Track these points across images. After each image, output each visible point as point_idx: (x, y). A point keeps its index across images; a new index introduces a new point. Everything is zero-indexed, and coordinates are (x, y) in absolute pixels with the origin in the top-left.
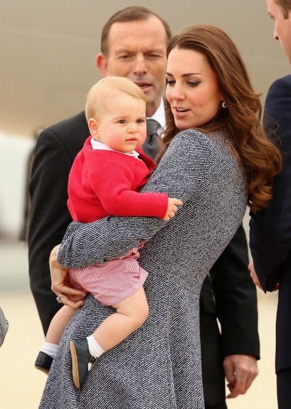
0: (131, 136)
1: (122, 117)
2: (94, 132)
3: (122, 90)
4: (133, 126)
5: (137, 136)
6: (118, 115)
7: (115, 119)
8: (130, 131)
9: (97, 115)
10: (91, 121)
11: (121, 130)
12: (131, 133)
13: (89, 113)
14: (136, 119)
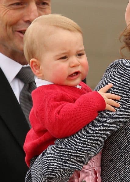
0: (74, 70)
1: (64, 54)
2: (37, 71)
3: (57, 26)
4: (74, 60)
5: (79, 69)
6: (59, 52)
7: (57, 56)
8: (73, 65)
9: (37, 55)
10: (32, 62)
11: (64, 65)
12: (74, 66)
13: (29, 54)
14: (75, 53)
